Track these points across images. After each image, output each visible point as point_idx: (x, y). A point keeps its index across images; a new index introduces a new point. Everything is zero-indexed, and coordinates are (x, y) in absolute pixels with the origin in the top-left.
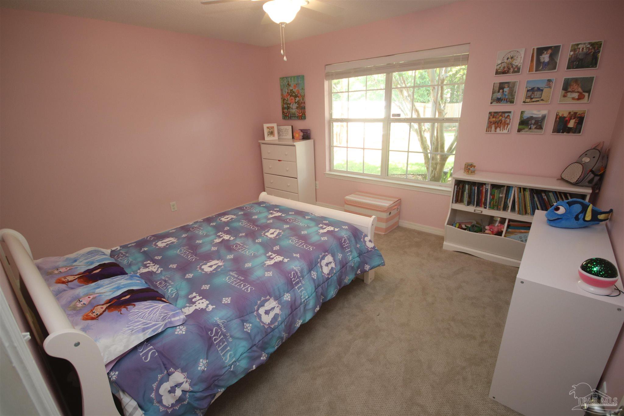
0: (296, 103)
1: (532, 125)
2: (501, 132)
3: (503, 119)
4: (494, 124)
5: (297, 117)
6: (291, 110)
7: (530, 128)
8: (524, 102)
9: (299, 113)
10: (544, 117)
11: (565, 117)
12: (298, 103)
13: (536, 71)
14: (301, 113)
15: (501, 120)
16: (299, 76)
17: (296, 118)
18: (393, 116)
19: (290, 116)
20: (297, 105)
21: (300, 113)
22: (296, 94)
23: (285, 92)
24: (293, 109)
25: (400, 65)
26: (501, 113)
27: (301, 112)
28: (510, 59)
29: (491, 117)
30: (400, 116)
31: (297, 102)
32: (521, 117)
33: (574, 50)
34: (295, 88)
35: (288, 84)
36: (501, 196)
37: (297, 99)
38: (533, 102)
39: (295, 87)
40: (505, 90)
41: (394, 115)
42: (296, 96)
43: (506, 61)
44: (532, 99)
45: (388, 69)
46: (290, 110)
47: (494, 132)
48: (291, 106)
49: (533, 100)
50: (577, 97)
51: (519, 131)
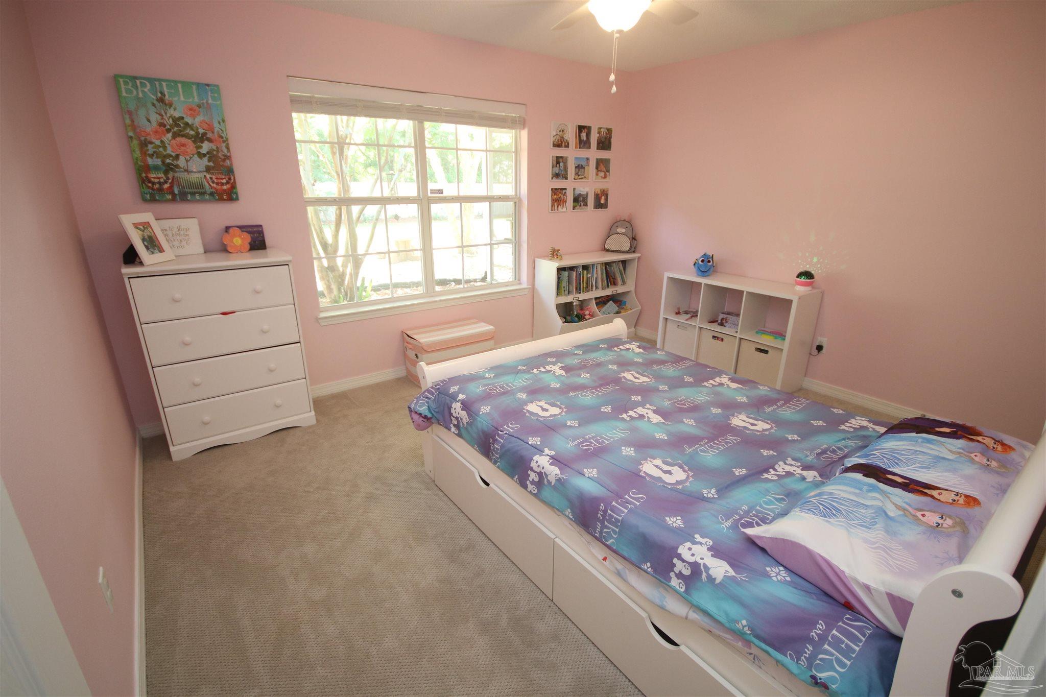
0: (201, 156)
1: (581, 202)
2: (562, 210)
3: (562, 196)
4: (556, 202)
5: (212, 194)
6: (183, 176)
7: (580, 206)
8: (575, 179)
9: (217, 184)
10: (587, 194)
11: (598, 194)
12: (211, 155)
13: (579, 148)
14: (228, 183)
15: (560, 197)
16: (208, 85)
17: (207, 197)
18: (431, 193)
19: (180, 192)
20: (209, 161)
21: (222, 184)
22: (201, 131)
23: (149, 121)
24: (192, 172)
25: (445, 113)
26: (559, 190)
27: (224, 181)
28: (561, 132)
29: (553, 194)
30: (442, 193)
31: (208, 153)
32: (574, 194)
33: (599, 133)
34: (194, 117)
35: (161, 100)
36: (589, 276)
37: (206, 147)
38: (580, 179)
39: (193, 111)
40: (561, 164)
41: (433, 192)
42: (199, 138)
43: (559, 133)
44: (579, 175)
45: (419, 114)
46: (176, 175)
47: (556, 211)
48: (182, 162)
49: (580, 177)
50: (603, 176)
51: (574, 208)
